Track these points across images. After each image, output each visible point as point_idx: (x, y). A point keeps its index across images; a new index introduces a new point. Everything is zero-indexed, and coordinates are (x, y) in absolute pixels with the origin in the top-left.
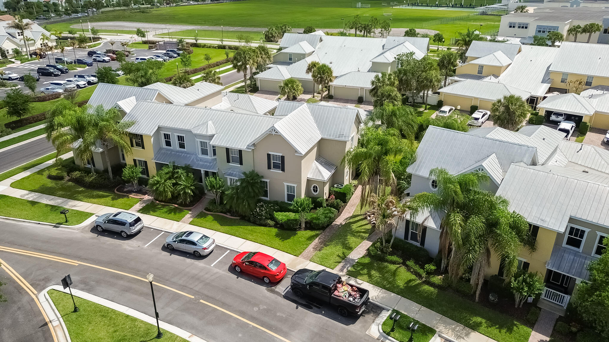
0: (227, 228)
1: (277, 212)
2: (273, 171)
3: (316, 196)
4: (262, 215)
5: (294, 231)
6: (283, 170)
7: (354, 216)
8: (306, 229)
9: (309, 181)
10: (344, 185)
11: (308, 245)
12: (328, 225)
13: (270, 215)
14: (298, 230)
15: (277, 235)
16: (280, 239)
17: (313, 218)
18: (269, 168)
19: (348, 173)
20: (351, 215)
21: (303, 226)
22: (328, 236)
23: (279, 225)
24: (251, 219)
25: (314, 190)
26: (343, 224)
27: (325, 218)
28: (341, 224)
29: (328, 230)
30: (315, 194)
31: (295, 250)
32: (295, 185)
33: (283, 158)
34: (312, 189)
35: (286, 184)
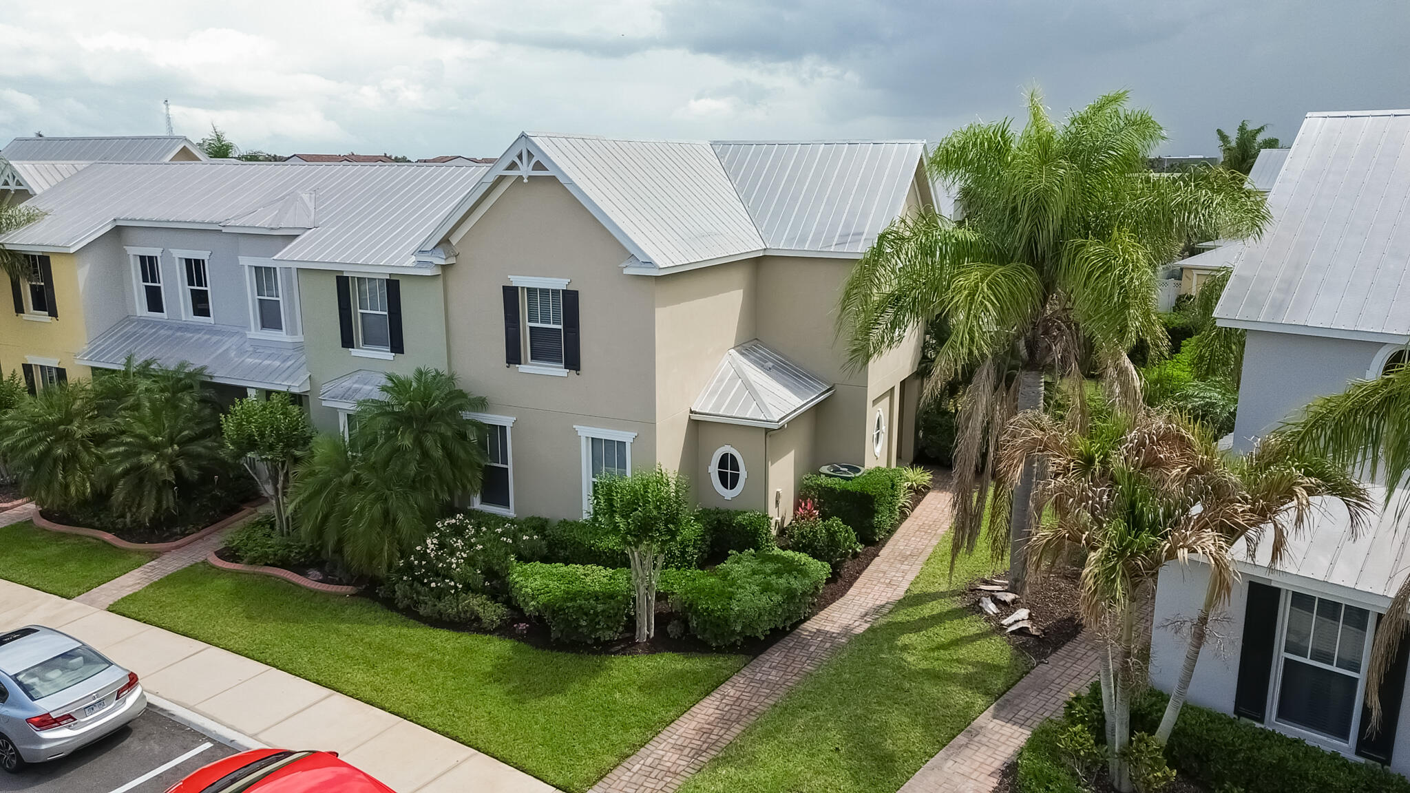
0: (268, 631)
1: (521, 558)
2: (529, 368)
3: (732, 508)
4: (446, 574)
5: (594, 653)
6: (573, 363)
7: (912, 600)
8: (660, 644)
9: (698, 427)
10: (863, 470)
11: (653, 729)
12: (777, 635)
13: (490, 573)
14: (615, 653)
15: (500, 674)
16: (509, 693)
17: (700, 590)
18: (513, 357)
19: (884, 428)
20: (900, 593)
21: (646, 629)
22: (773, 686)
23: (523, 626)
24: (400, 590)
25: (723, 477)
26: (859, 631)
27: (763, 591)
28: (846, 631)
29: (775, 656)
30: (728, 494)
31: (571, 751)
32: (627, 437)
33: (570, 300)
34: (714, 469)
35: (586, 432)
